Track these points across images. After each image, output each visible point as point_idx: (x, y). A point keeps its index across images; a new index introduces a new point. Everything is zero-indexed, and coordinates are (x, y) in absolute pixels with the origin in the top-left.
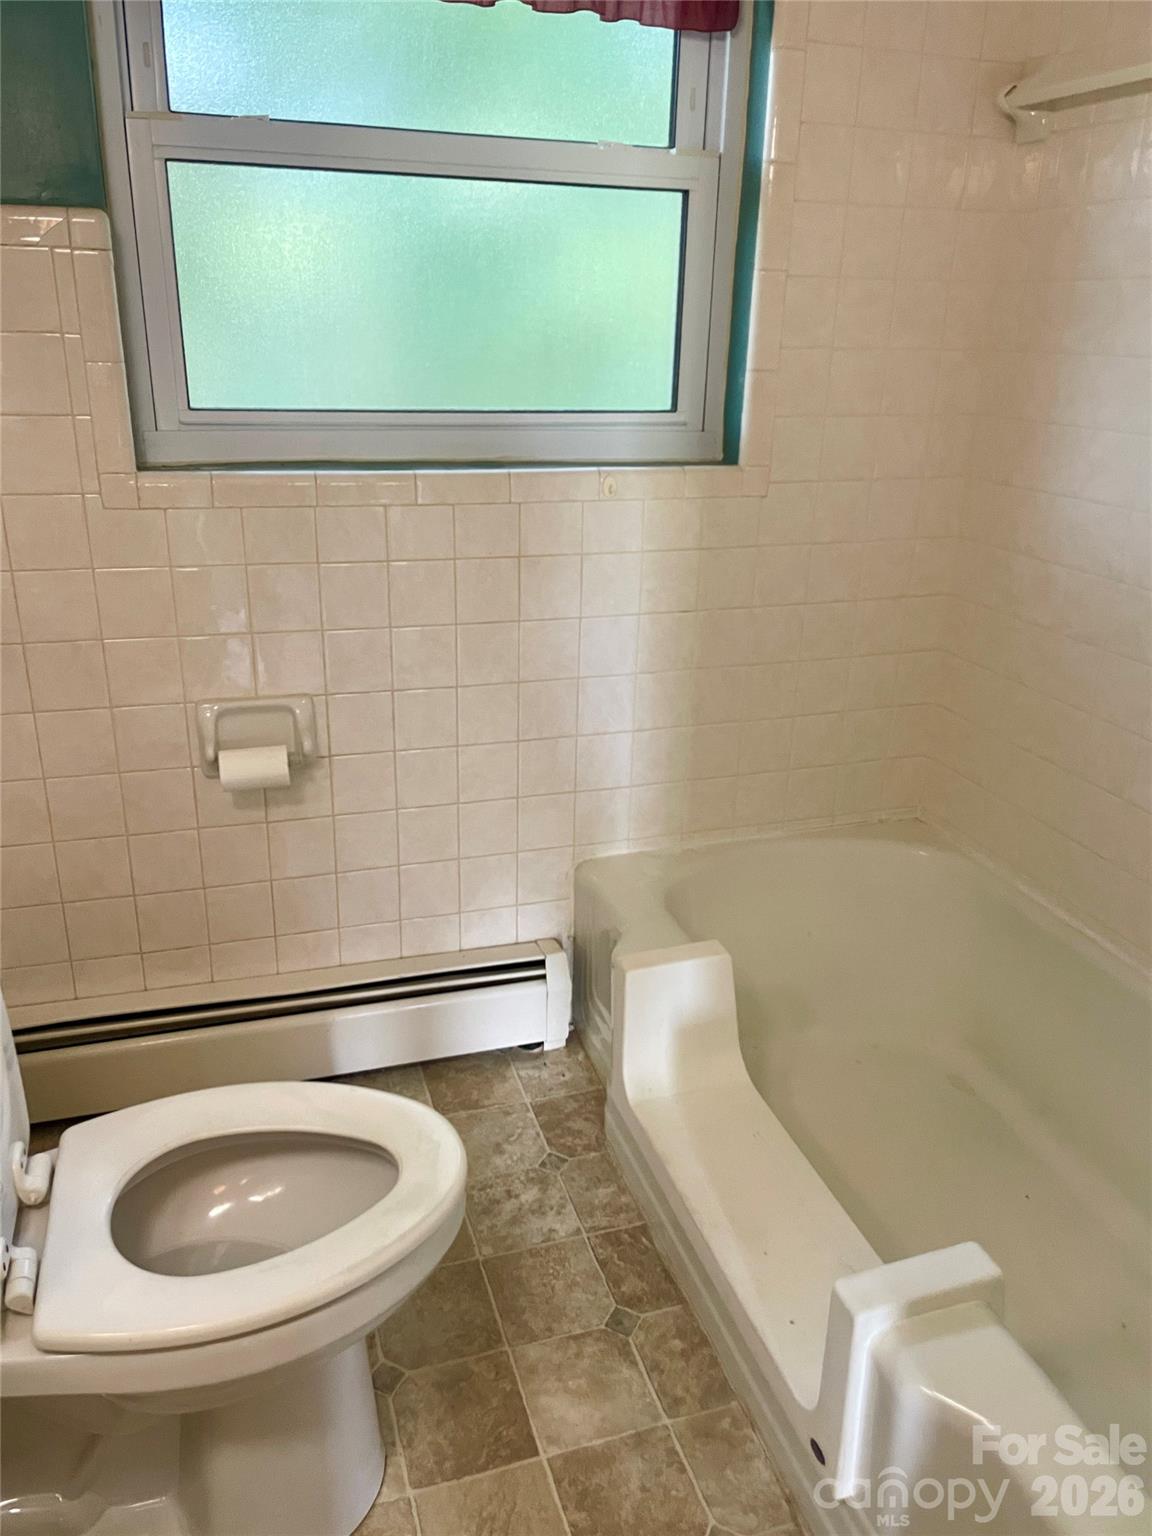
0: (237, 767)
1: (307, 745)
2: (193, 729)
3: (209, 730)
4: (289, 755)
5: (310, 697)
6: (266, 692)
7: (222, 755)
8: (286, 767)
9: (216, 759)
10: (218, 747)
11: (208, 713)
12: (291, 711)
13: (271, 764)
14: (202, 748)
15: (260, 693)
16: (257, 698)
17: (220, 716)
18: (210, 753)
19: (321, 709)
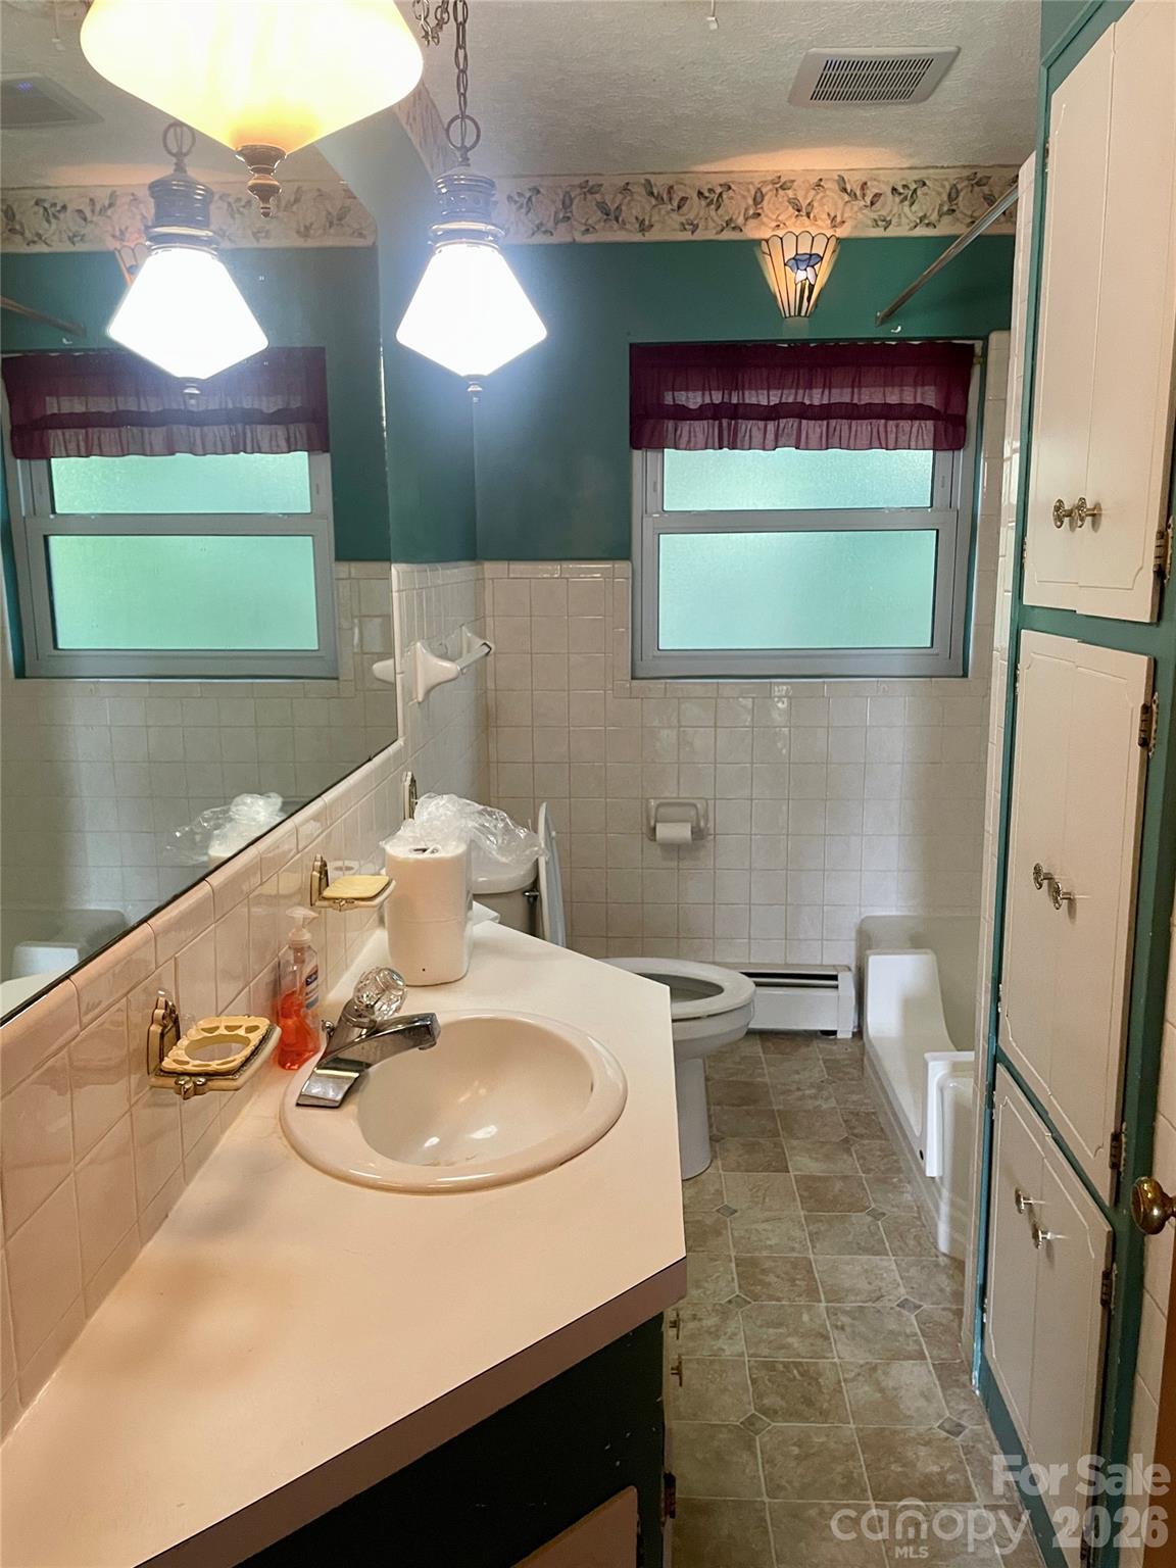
0: (664, 831)
1: (702, 824)
2: (644, 815)
3: (653, 813)
4: (692, 828)
5: (707, 800)
6: (684, 796)
7: (659, 826)
8: (690, 833)
9: (655, 829)
10: (656, 821)
11: (653, 803)
12: (695, 806)
13: (682, 832)
14: (649, 822)
15: (681, 796)
16: (678, 798)
17: (659, 806)
18: (652, 823)
19: (711, 808)
